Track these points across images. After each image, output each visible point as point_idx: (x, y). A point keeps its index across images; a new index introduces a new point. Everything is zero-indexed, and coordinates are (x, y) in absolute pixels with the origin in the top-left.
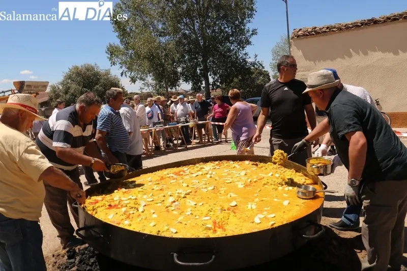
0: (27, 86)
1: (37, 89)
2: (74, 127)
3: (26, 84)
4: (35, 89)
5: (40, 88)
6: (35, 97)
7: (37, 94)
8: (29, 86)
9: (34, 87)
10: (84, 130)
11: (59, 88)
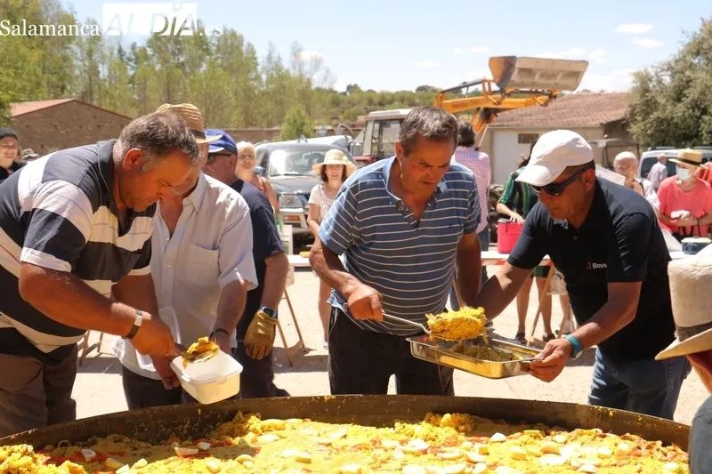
0: (521, 70)
1: (551, 82)
2: (95, 209)
3: (518, 65)
4: (544, 81)
5: (558, 80)
6: (546, 104)
7: (552, 96)
8: (528, 72)
9: (542, 76)
10: (123, 231)
11: (660, 82)
